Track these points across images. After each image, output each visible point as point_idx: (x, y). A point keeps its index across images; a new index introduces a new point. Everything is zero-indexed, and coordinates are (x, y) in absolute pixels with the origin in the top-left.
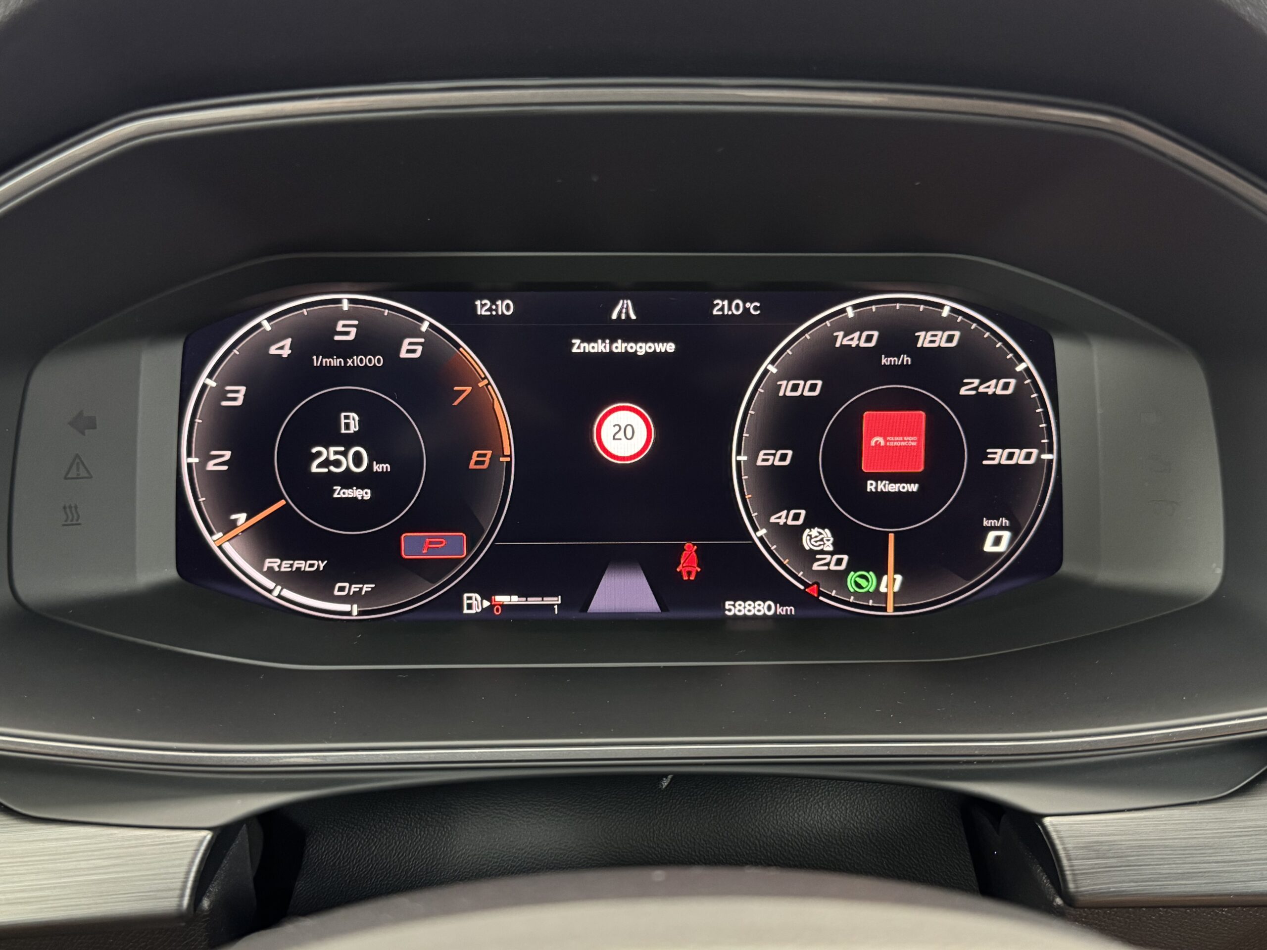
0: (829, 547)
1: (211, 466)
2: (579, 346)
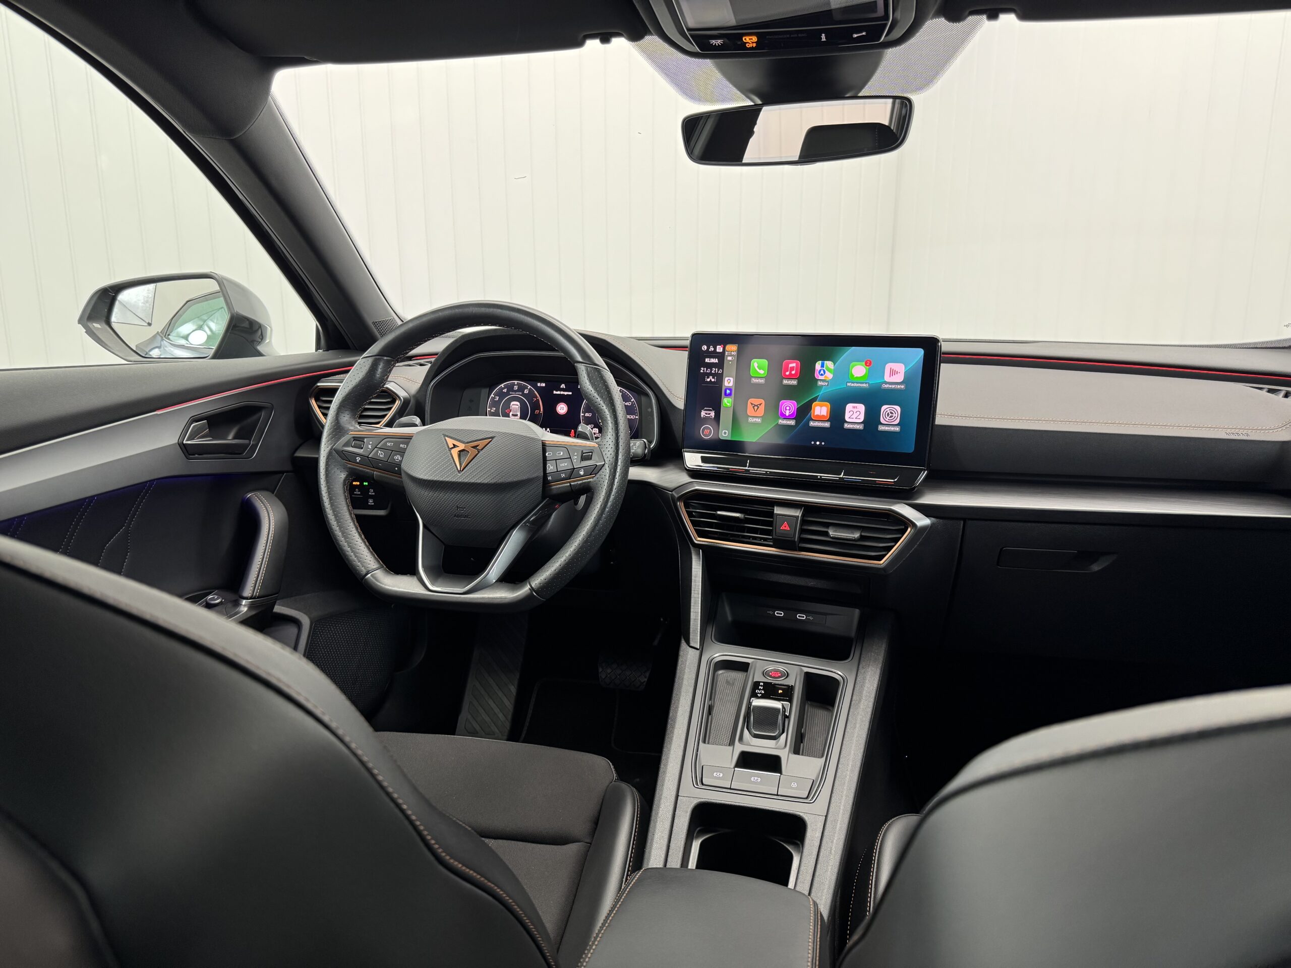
0: (597, 432)
1: (492, 411)
2: (555, 392)
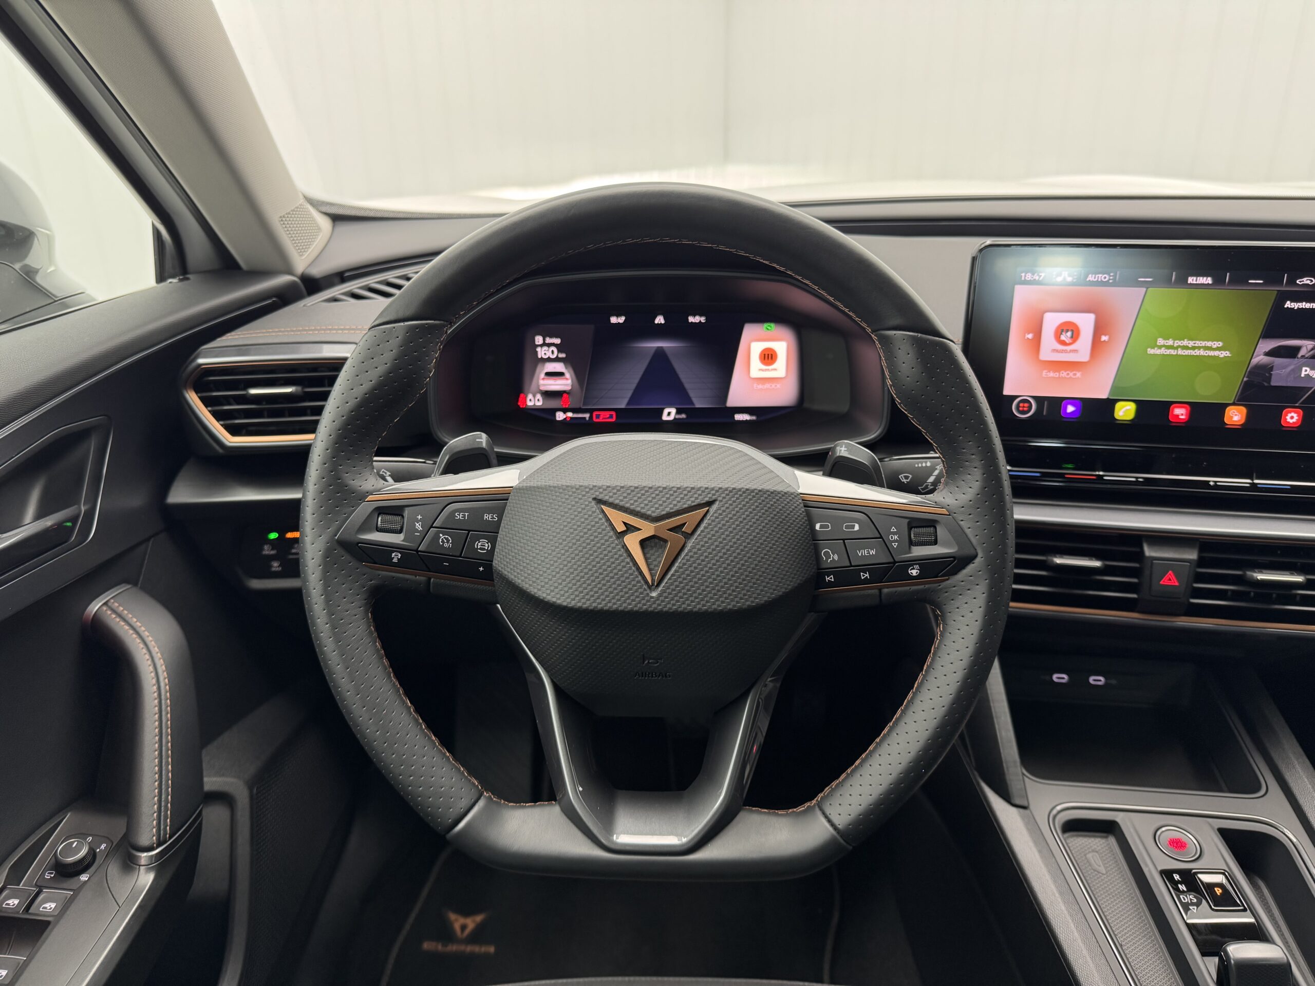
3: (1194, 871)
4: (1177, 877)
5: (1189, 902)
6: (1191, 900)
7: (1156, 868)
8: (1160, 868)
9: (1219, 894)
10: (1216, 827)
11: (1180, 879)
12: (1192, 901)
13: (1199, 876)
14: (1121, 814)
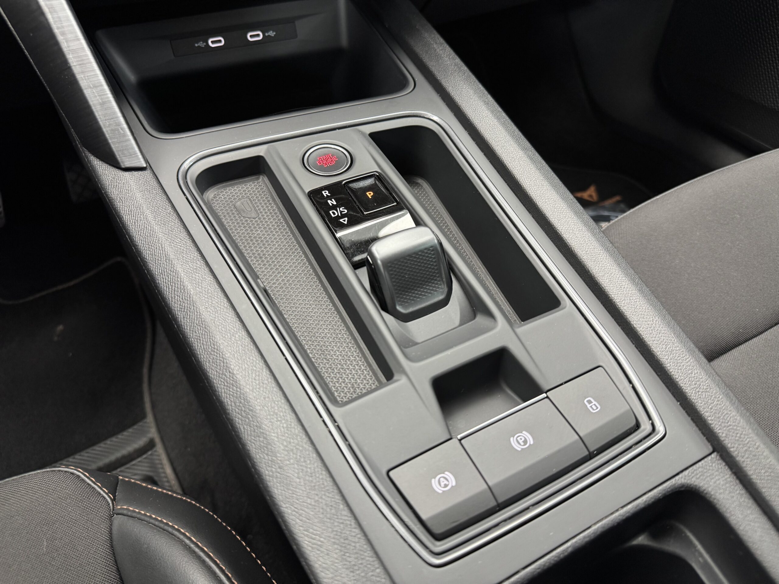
3: (344, 182)
4: (326, 193)
5: (340, 215)
6: (341, 212)
7: (303, 191)
8: (307, 191)
9: (370, 197)
10: (368, 132)
11: (329, 195)
12: (343, 213)
13: (351, 185)
14: (265, 147)
